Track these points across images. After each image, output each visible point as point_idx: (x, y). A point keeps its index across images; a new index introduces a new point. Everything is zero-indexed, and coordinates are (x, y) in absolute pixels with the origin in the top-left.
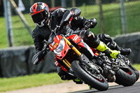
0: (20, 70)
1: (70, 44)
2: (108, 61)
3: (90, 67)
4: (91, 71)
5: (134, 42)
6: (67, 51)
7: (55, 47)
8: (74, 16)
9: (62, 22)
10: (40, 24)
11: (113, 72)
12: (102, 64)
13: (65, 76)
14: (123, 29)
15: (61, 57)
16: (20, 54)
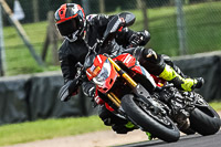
1: (119, 69)
2: (178, 95)
3: (151, 104)
4: (152, 110)
5: (198, 69)
6: (114, 80)
7: (95, 73)
8: (125, 25)
9: (106, 34)
10: (71, 38)
11: (186, 113)
12: (169, 100)
13: (110, 119)
14: (181, 48)
15: (105, 89)
16: (17, 87)
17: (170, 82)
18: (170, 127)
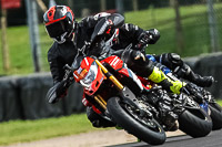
0: (51, 109)
1: (106, 71)
2: (166, 97)
3: (137, 107)
4: (138, 113)
6: (101, 82)
7: (82, 75)
9: (93, 36)
10: (59, 40)
11: (174, 115)
12: (157, 103)
13: (99, 121)
15: (91, 92)
17: (159, 84)
18: (156, 130)
